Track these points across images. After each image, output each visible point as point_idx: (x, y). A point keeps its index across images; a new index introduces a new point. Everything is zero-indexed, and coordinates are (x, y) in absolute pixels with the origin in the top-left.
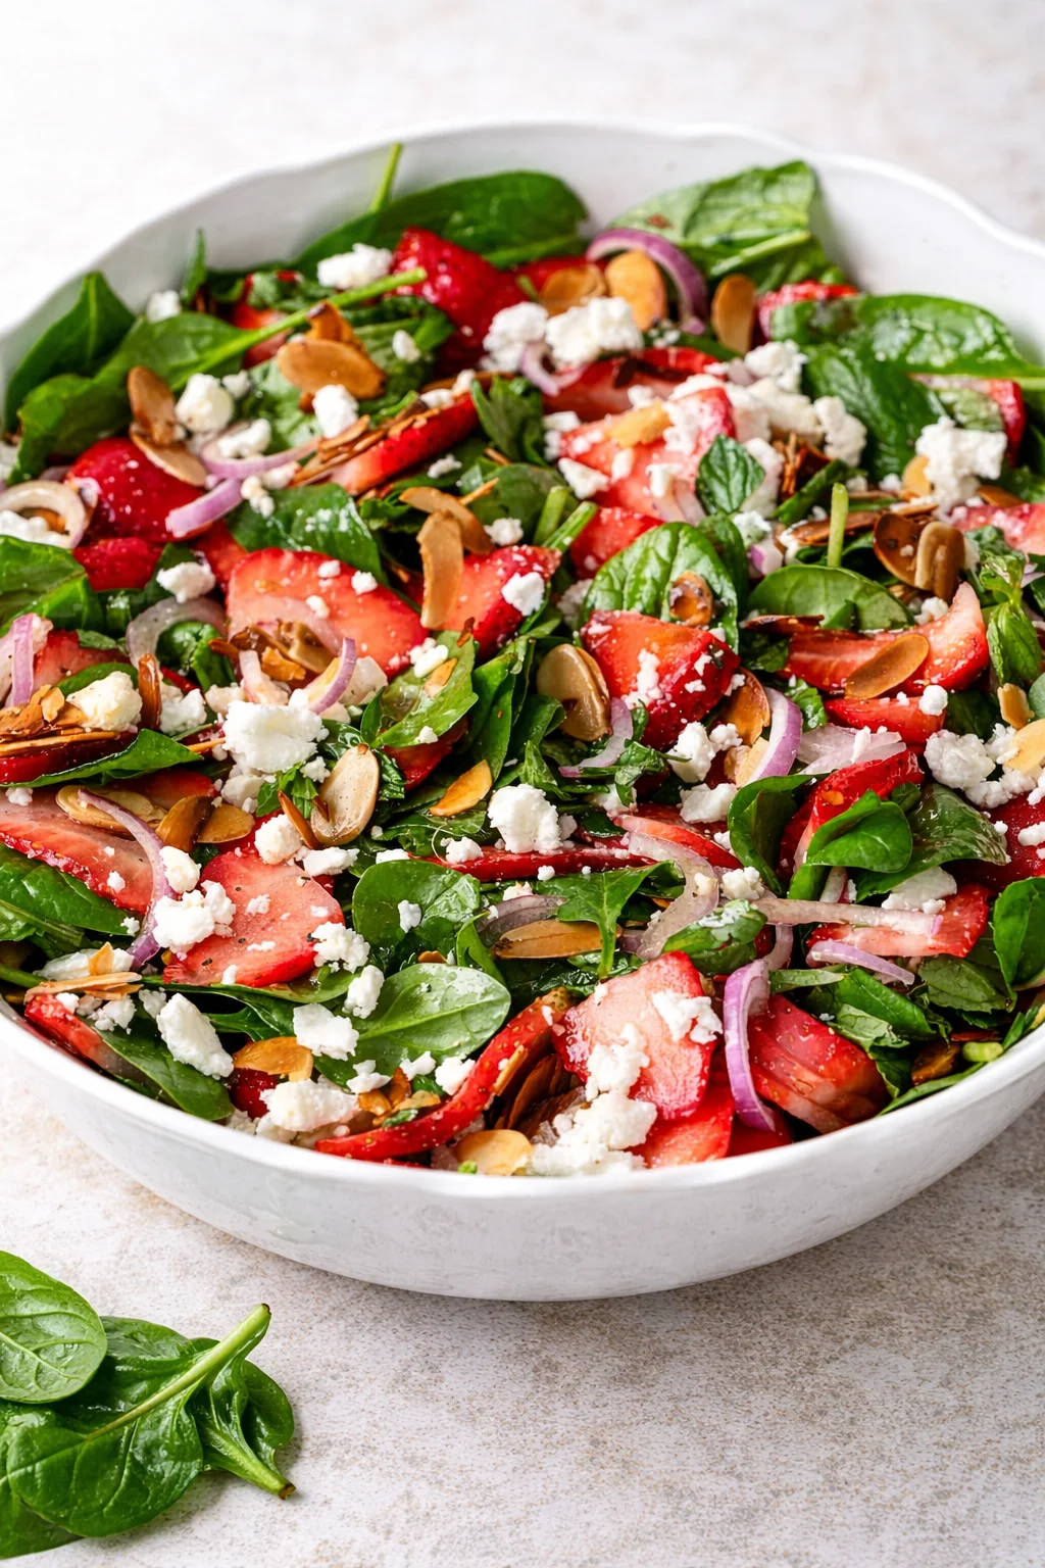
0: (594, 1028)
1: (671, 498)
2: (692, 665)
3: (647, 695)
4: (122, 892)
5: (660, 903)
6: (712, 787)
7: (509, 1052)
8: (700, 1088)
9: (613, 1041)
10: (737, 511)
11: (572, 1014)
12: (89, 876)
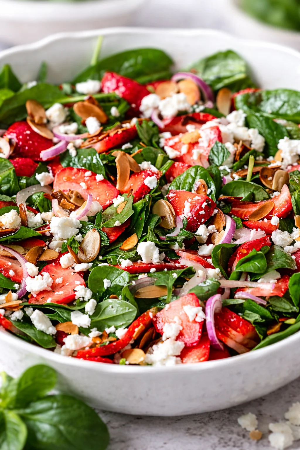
0: (165, 318)
1: (199, 160)
2: (201, 205)
3: (187, 215)
4: (14, 276)
5: (187, 279)
6: (208, 245)
7: (138, 326)
8: (199, 336)
9: (171, 322)
10: (221, 165)
11: (158, 314)
12: (3, 272)
